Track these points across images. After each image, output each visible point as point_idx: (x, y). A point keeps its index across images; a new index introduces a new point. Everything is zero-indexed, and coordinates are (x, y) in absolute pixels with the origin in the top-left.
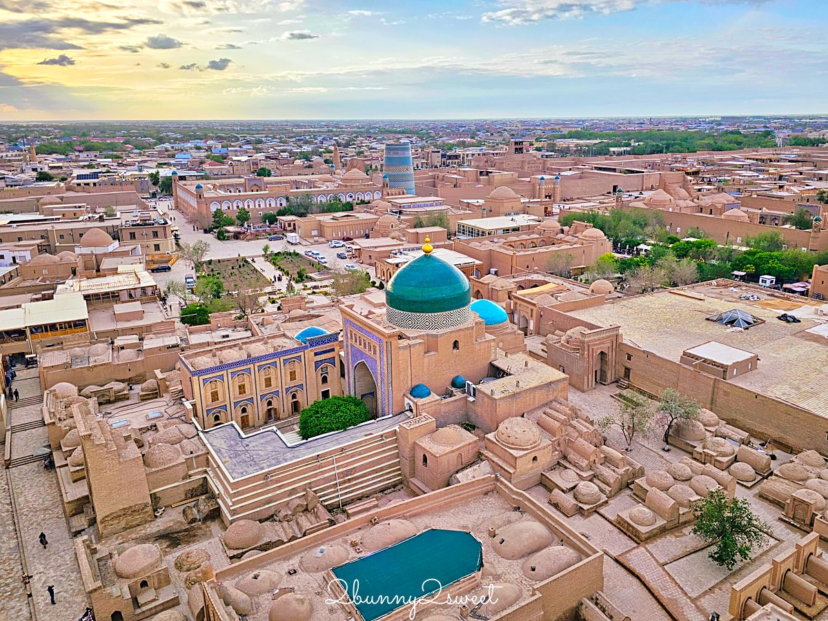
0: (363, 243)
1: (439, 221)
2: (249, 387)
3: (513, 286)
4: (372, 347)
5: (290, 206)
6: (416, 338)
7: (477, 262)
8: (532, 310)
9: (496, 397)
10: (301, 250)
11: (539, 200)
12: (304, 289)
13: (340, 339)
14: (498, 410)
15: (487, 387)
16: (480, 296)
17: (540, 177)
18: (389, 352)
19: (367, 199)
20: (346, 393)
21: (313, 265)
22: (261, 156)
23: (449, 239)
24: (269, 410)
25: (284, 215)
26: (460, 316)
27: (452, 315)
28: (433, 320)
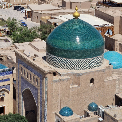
4: (35, 79)
6: (65, 75)
7: (110, 25)
18: (47, 83)
26: (96, 62)
27: (90, 61)
28: (78, 64)
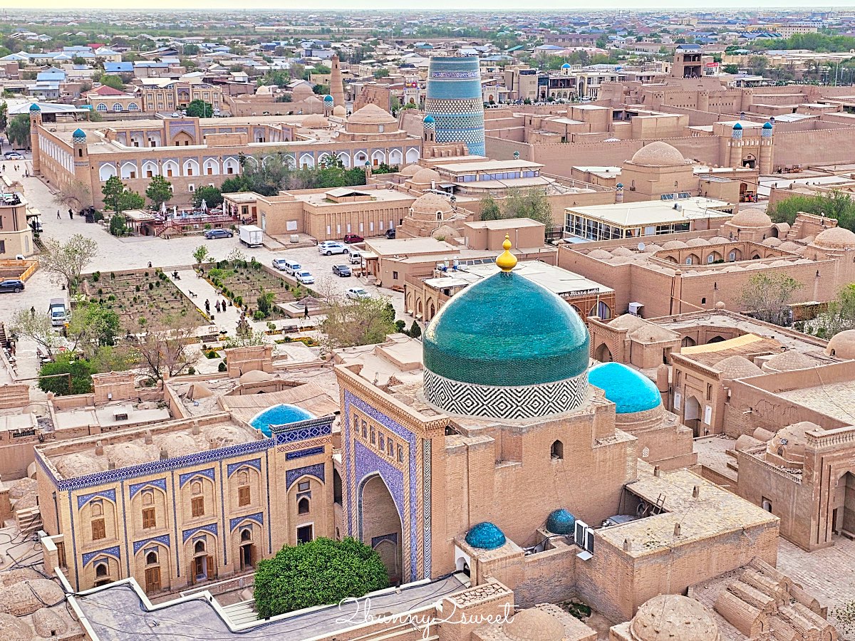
0: (382, 247)
1: (530, 207)
2: (162, 514)
3: (673, 337)
4: (395, 446)
5: (248, 174)
6: (480, 432)
7: (604, 289)
8: (710, 387)
9: (634, 554)
10: (265, 258)
11: (731, 170)
12: (269, 333)
13: (335, 429)
14: (636, 580)
15: (618, 533)
16: (606, 356)
17: (733, 124)
18: (428, 458)
19: (392, 161)
20: (344, 534)
21: (287, 288)
22: (194, 78)
23: (549, 242)
24: (199, 560)
25: (235, 190)
26: (567, 394)
27: (550, 391)
28: (514, 400)
